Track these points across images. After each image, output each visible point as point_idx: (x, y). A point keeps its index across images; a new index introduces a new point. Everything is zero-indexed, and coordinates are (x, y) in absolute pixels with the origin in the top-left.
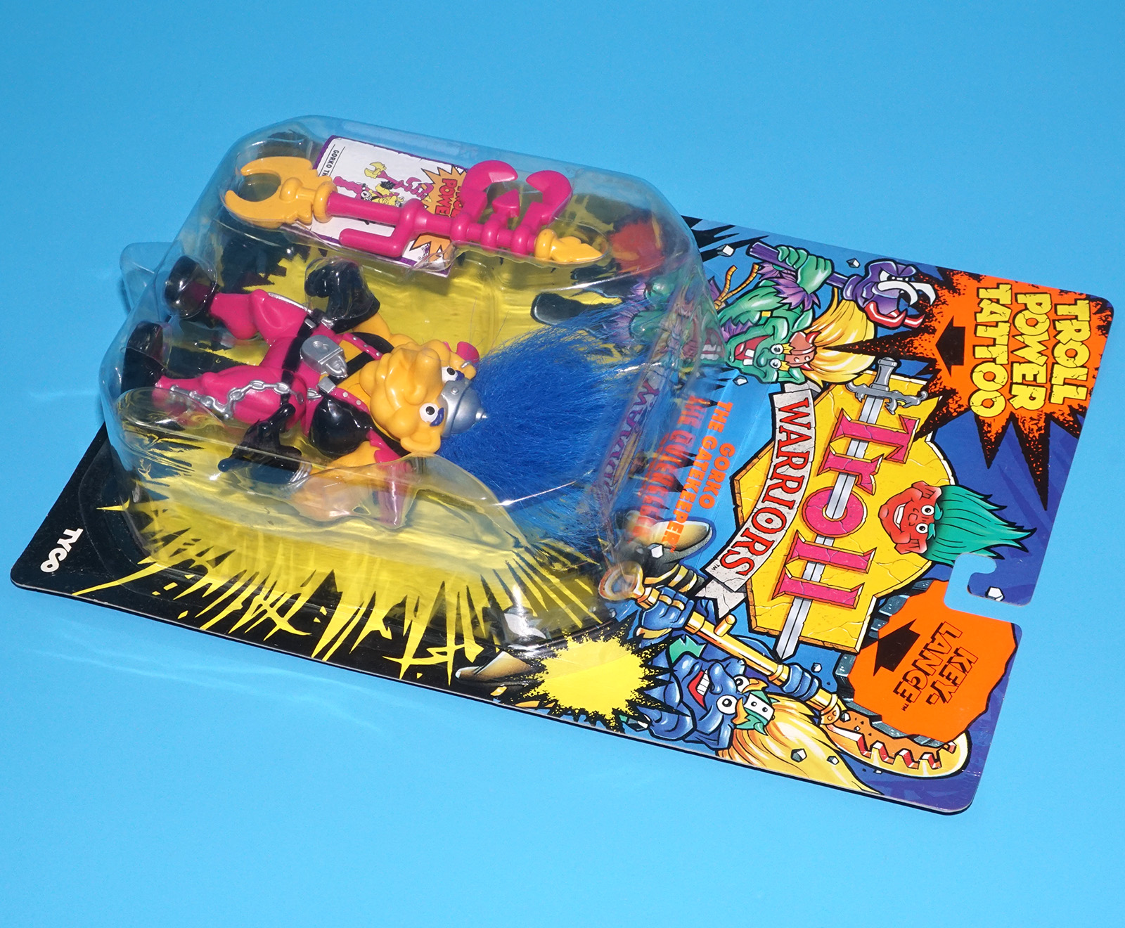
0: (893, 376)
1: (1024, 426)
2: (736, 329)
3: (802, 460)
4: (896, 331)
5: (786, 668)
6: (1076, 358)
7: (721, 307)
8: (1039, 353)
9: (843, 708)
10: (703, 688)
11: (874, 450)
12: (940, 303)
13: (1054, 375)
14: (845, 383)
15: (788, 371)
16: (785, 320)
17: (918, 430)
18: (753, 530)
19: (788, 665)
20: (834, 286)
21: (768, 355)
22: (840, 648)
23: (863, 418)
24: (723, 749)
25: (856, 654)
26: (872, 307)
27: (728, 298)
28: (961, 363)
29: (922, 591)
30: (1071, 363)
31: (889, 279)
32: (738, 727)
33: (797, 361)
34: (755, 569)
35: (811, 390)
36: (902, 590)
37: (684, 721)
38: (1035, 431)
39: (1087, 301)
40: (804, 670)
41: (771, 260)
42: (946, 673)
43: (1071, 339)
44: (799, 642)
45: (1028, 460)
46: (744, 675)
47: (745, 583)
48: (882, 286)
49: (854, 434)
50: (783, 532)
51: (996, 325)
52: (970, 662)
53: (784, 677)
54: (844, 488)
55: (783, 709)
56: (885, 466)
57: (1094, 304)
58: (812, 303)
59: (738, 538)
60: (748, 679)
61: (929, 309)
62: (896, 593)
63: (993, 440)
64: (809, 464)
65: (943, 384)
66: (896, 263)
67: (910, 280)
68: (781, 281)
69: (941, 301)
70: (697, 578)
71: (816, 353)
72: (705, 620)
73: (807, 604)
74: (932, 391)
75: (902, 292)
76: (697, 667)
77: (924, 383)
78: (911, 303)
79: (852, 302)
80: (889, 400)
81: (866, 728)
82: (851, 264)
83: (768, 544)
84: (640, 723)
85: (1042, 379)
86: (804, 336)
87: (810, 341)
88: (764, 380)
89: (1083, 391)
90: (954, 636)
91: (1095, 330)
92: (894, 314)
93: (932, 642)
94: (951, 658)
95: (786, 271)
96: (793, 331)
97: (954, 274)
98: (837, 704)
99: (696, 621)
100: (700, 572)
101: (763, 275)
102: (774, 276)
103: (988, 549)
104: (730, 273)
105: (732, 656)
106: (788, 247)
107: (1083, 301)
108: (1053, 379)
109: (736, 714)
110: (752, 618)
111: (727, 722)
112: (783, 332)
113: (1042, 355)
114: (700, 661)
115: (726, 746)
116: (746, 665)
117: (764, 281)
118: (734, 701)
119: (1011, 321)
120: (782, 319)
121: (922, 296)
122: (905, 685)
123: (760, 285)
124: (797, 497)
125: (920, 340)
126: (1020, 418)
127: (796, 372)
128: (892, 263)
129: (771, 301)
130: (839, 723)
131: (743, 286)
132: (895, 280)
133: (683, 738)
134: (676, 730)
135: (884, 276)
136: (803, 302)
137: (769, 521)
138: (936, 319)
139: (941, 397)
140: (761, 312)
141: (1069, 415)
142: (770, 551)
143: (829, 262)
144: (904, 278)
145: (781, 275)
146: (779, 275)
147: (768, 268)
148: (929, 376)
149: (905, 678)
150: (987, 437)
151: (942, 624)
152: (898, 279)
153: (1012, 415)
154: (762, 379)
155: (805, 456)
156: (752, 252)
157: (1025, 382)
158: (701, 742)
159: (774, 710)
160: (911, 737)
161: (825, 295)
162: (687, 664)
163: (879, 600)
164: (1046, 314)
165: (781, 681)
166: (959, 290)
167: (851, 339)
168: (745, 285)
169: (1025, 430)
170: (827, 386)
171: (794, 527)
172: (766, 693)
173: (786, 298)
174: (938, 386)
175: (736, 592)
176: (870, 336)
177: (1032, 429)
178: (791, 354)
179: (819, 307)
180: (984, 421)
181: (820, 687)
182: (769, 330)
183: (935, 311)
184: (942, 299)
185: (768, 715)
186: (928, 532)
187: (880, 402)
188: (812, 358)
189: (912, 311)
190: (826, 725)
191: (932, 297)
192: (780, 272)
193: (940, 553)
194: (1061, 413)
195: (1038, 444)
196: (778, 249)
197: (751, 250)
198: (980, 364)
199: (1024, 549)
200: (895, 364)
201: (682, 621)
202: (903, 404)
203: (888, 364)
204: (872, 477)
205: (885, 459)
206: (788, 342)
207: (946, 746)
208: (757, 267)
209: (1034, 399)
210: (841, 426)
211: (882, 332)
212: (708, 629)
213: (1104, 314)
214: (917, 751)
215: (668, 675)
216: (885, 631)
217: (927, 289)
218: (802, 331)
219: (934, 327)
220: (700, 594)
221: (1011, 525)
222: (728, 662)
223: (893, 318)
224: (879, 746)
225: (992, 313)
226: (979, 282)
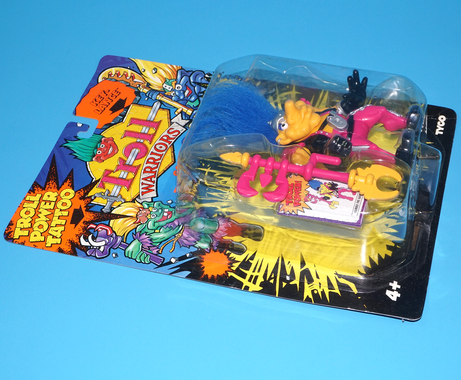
0: (105, 205)
1: (55, 185)
2: (171, 225)
3: (146, 170)
4: (100, 223)
5: (157, 99)
6: (26, 211)
7: (178, 234)
8: (41, 213)
9: (139, 88)
10: (187, 92)
11: (116, 175)
12: (79, 235)
13: (37, 204)
14: (125, 202)
15: (149, 207)
16: (149, 228)
17: (98, 183)
18: (167, 144)
19: (156, 99)
20: (125, 243)
21: (157, 213)
22: (138, 105)
23: (120, 187)
24: (180, 69)
25: (132, 103)
26: (109, 233)
27: (174, 238)
28: (75, 210)
29: (106, 125)
30: (29, 209)
31: (100, 247)
32: (175, 80)
33: (145, 211)
34: (167, 130)
35: (140, 199)
36: (113, 125)
37: (193, 80)
38: (51, 183)
39: (14, 238)
40: (151, 98)
41: (153, 255)
42: (102, 99)
43: (26, 219)
44: (152, 106)
45: (56, 172)
46: (172, 96)
47: (171, 125)
48: (103, 243)
49: (124, 181)
50: (155, 144)
51: (56, 225)
52: (93, 102)
53: (158, 96)
54: (131, 160)
55: (159, 87)
56: (113, 168)
57: (12, 236)
58: (136, 235)
59: (173, 141)
60: (171, 95)
61: (84, 232)
62: (115, 124)
63: (68, 179)
64: (143, 168)
65: (84, 201)
66: (95, 257)
67: (90, 247)
68: (149, 245)
69: (78, 236)
70: (189, 126)
71: (137, 215)
72: (186, 113)
73: (148, 119)
74: (89, 199)
75: (95, 240)
76: (189, 98)
77: (92, 202)
78: (91, 235)
79: (118, 235)
80: (108, 195)
81: (131, 83)
82: (116, 255)
83: (162, 139)
84: (208, 76)
85: (43, 203)
86: (141, 222)
87: (138, 219)
88: (160, 202)
89: (27, 199)
90: (97, 110)
91: (15, 223)
92: (100, 230)
93: (105, 108)
94: (99, 103)
95: (147, 250)
96: (146, 224)
97: (70, 251)
98: (141, 89)
99: (189, 112)
100: (188, 128)
101: (157, 248)
102: (152, 248)
103: (79, 139)
104: (173, 249)
105: (177, 102)
106: (145, 263)
107: (16, 238)
108: (38, 203)
109: (176, 84)
110: (169, 114)
111: (178, 81)
112: (150, 224)
113: (40, 212)
114: (188, 100)
115: (179, 71)
116: (172, 99)
117: (157, 245)
118: (176, 89)
119: (50, 227)
120: (150, 229)
121: (86, 239)
122: (117, 95)
123: (159, 243)
124: (149, 156)
125: (91, 219)
126: (56, 189)
127: (146, 206)
128: (97, 257)
129: (154, 236)
130: (140, 84)
131: (167, 243)
132: (97, 247)
133: (194, 72)
134: (196, 75)
135: (102, 249)
136: (140, 235)
137: (161, 147)
138: (82, 227)
139: (86, 197)
140: (159, 232)
141: (36, 190)
142: (161, 137)
143: (127, 255)
144: (93, 248)
145: (149, 248)
146: (150, 248)
147: (155, 252)
148: (90, 205)
149: (116, 97)
150: (71, 181)
151: (101, 114)
152: (96, 247)
153: (58, 190)
154: (161, 203)
155: (145, 172)
156: (162, 260)
157: (50, 202)
158: (187, 71)
159: (162, 87)
160: (117, 81)
161: (130, 238)
162: (193, 99)
163: (122, 121)
164: (34, 231)
165: (160, 95)
166: (69, 243)
167: (121, 220)
168: (166, 244)
169: (55, 184)
170: (133, 201)
171: (151, 145)
172: (165, 91)
173: (147, 237)
174: (87, 201)
175: (174, 122)
176: (112, 221)
177: (52, 184)
178: (147, 214)
179: (133, 233)
180: (71, 187)
181: (146, 94)
182: (157, 224)
183: (82, 231)
184: (78, 237)
185: (165, 85)
186: (100, 145)
187: (112, 194)
188: (139, 213)
189: (92, 231)
190: (145, 83)
191: (82, 238)
192: (149, 250)
193: (97, 138)
194: (39, 191)
195: (51, 178)
196: (149, 262)
197: (162, 261)
198: (67, 209)
199: (66, 140)
200: (103, 210)
201: (194, 112)
202: (102, 194)
203: (106, 210)
204: (119, 164)
205: (113, 171)
206: (148, 219)
207: (105, 79)
208: (160, 252)
209: (48, 196)
210: (129, 184)
211: (107, 222)
212: (185, 110)
213: (9, 231)
214: (116, 77)
215: (199, 95)
216: (121, 111)
217: (83, 243)
218: (141, 224)
219: (84, 224)
220: (188, 121)
221: (69, 148)
222: (178, 100)
223: (101, 228)
224: (128, 78)
225: (57, 231)
226: (60, 247)
